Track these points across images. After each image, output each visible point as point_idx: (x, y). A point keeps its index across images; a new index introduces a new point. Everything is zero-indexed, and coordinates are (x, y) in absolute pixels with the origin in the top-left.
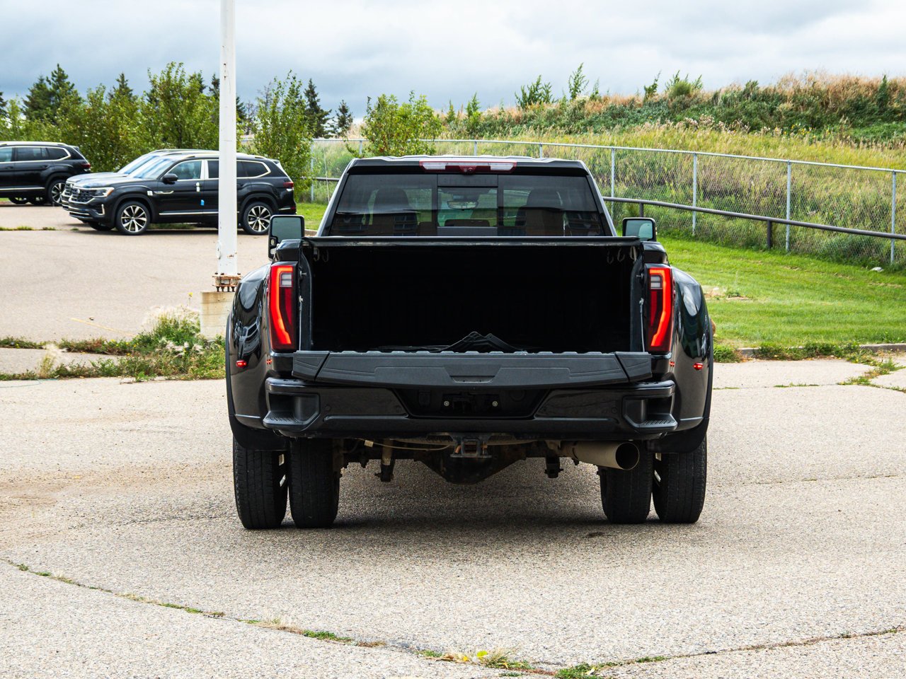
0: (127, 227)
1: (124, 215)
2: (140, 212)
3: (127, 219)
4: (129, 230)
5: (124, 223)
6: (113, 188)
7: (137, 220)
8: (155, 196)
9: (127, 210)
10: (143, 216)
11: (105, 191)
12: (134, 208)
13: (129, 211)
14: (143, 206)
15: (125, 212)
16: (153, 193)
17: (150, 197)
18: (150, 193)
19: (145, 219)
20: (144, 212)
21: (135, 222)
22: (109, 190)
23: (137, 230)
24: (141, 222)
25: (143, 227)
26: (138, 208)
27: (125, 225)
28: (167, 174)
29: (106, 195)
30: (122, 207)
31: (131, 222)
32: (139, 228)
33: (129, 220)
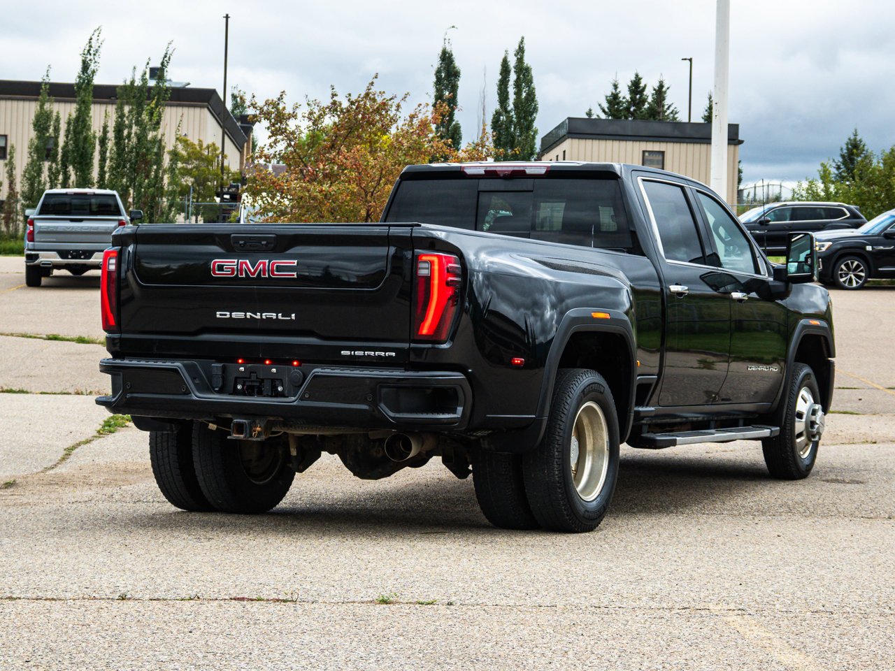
0: (845, 282)
1: (842, 270)
2: (858, 266)
3: (845, 274)
4: (846, 285)
5: (842, 277)
6: (831, 243)
7: (855, 275)
8: (874, 251)
9: (845, 265)
10: (862, 271)
11: (823, 246)
12: (852, 263)
13: (847, 265)
14: (861, 261)
15: (843, 266)
16: (873, 248)
17: (868, 252)
18: (869, 248)
19: (863, 274)
20: (862, 268)
21: (853, 277)
22: (828, 244)
23: (854, 285)
24: (859, 277)
25: (861, 282)
26: (856, 263)
27: (842, 280)
28: (889, 229)
29: (824, 249)
30: (840, 262)
31: (848, 277)
32: (857, 282)
33: (847, 274)
